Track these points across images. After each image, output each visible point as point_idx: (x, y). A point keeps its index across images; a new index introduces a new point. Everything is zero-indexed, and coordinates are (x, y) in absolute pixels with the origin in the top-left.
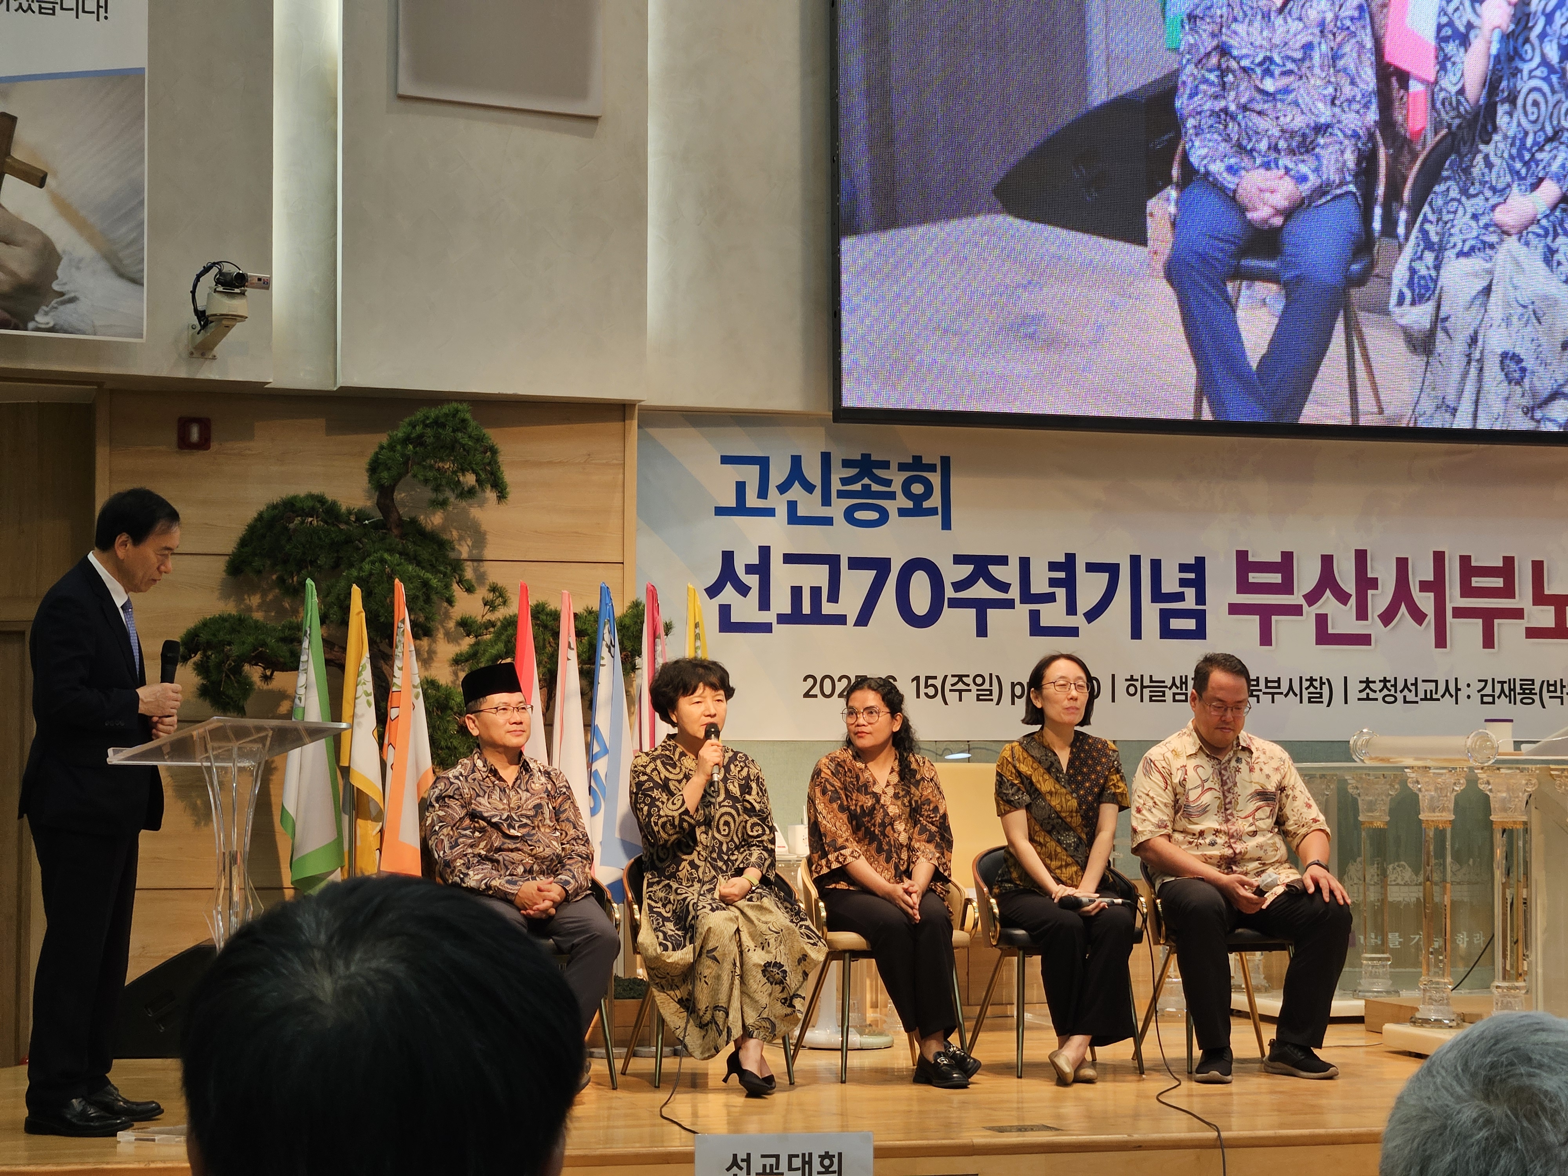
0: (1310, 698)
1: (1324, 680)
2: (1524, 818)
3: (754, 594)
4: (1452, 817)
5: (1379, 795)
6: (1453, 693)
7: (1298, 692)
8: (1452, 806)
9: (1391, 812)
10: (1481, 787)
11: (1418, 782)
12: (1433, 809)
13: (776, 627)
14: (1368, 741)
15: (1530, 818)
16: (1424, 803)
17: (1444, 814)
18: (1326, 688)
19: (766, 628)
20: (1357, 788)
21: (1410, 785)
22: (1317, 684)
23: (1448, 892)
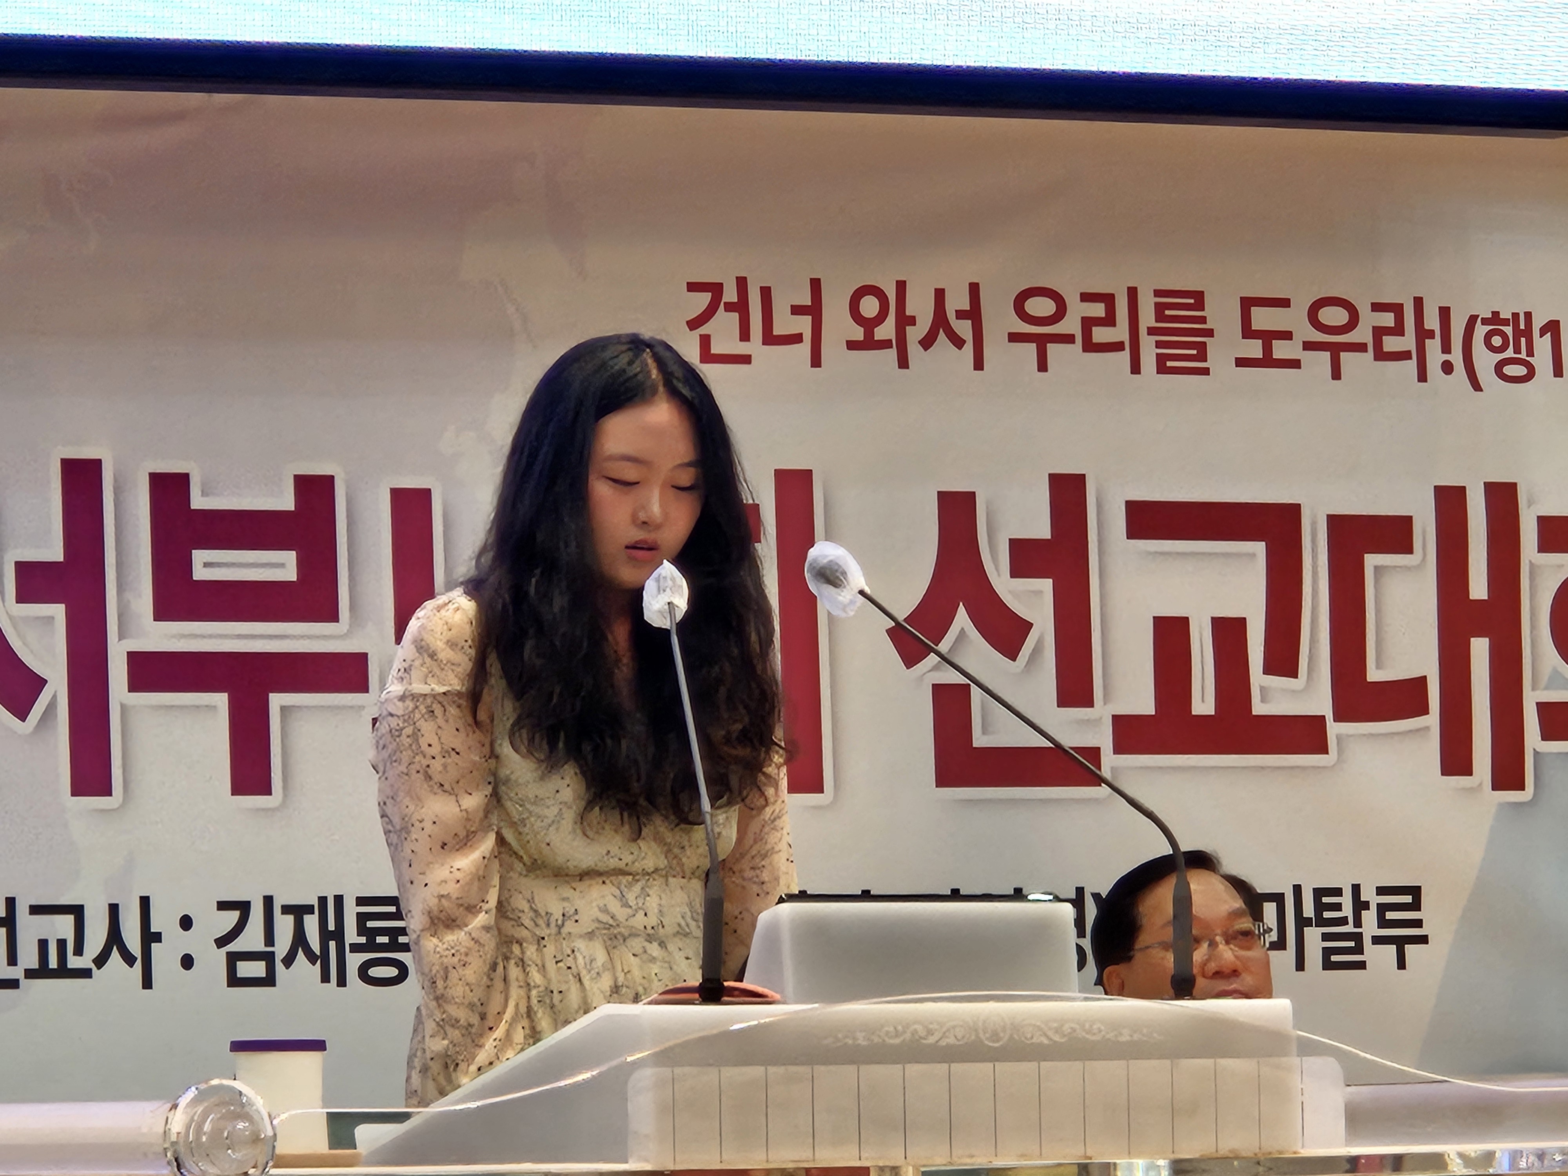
6: (135, 950)
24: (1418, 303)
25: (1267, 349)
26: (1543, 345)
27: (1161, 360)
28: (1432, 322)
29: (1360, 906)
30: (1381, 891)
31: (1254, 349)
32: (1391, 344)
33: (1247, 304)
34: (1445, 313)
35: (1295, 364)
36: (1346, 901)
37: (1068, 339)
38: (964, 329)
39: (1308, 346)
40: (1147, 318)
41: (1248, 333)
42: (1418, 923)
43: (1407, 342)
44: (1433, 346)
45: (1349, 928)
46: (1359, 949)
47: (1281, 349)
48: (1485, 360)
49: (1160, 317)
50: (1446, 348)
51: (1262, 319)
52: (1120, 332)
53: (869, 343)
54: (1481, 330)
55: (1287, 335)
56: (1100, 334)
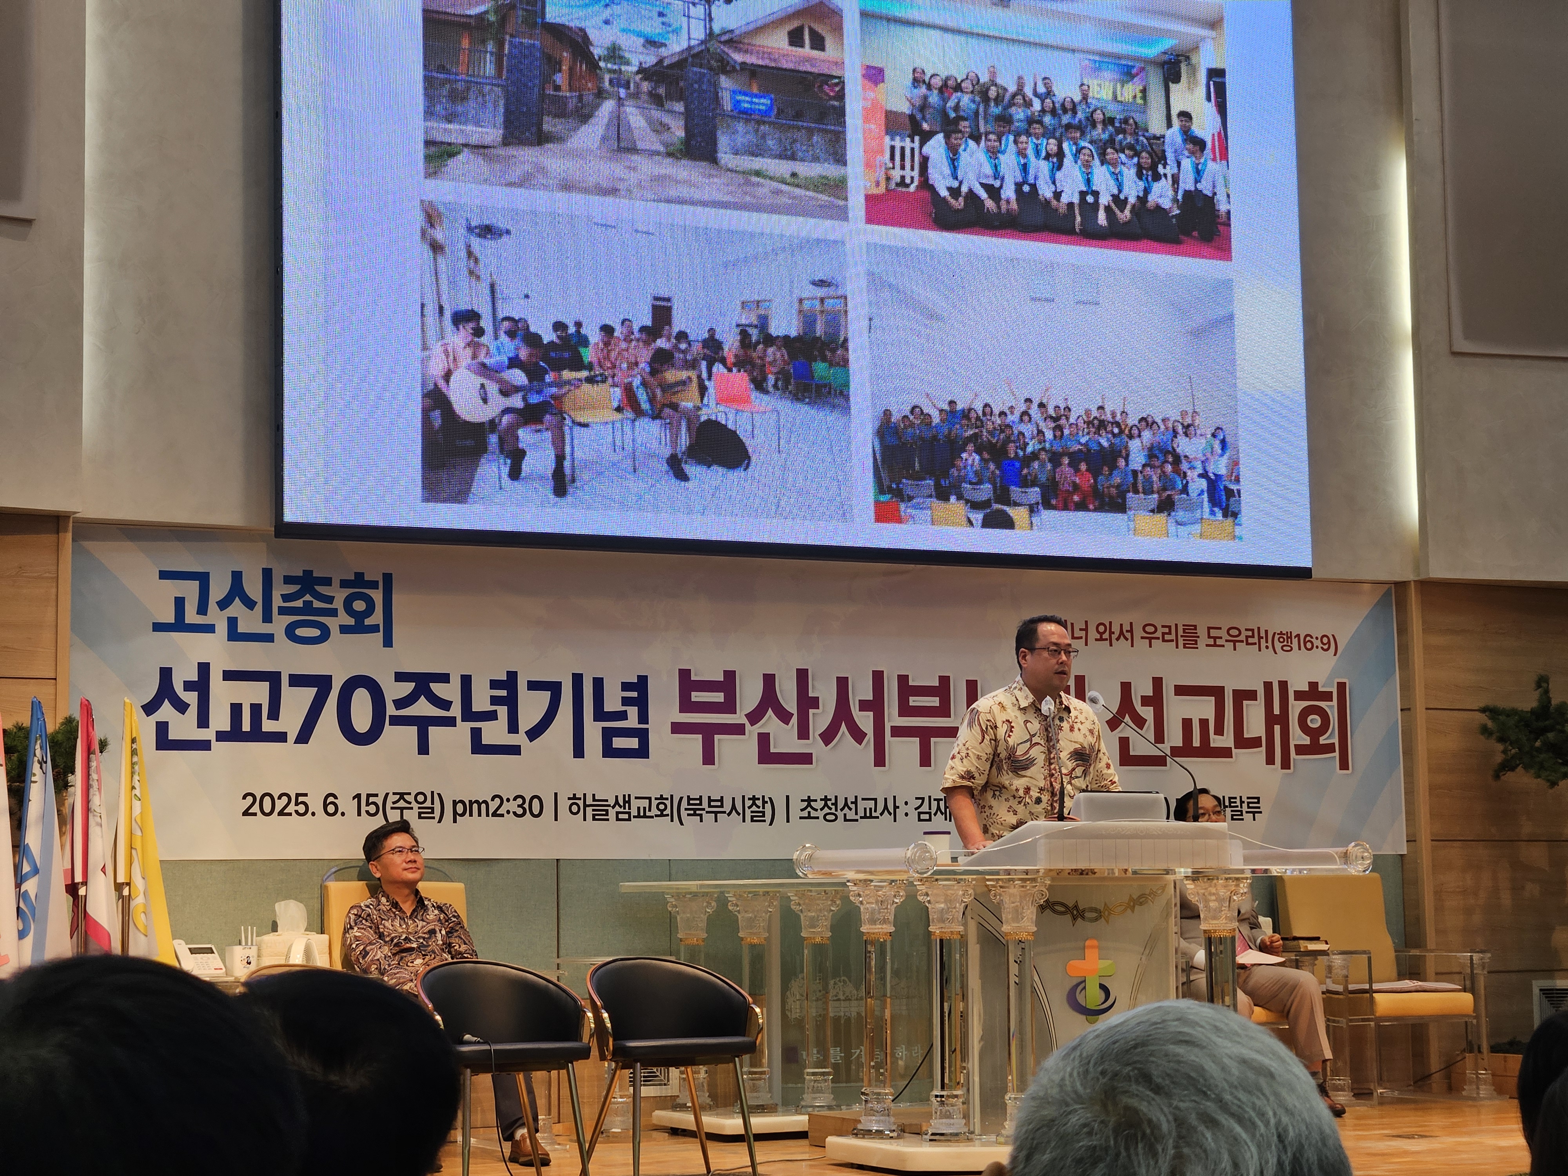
0: (752, 817)
1: (767, 799)
2: (961, 928)
3: (193, 711)
4: (892, 929)
5: (820, 910)
6: (892, 811)
7: (741, 811)
8: (892, 918)
9: (833, 928)
10: (920, 898)
11: (859, 895)
12: (873, 921)
13: (214, 743)
14: (811, 856)
15: (966, 930)
16: (865, 916)
17: (884, 926)
18: (768, 806)
19: (205, 745)
20: (799, 904)
21: (852, 898)
22: (759, 803)
23: (888, 1006)
24: (1259, 628)
25: (1215, 641)
26: (1295, 641)
27: (1184, 644)
28: (1263, 634)
29: (1242, 802)
30: (1248, 798)
31: (1211, 642)
32: (1250, 640)
33: (1209, 628)
34: (1266, 632)
35: (1223, 646)
36: (1238, 800)
37: (1158, 638)
38: (1128, 635)
39: (1227, 641)
40: (1180, 632)
41: (1209, 637)
42: (1259, 808)
43: (1256, 640)
44: (1263, 641)
45: (1239, 809)
46: (1242, 815)
47: (1219, 642)
48: (1278, 645)
49: (1184, 632)
50: (1267, 642)
51: (1213, 633)
52: (1173, 637)
53: (1101, 639)
54: (1277, 637)
55: (1221, 638)
56: (1167, 637)
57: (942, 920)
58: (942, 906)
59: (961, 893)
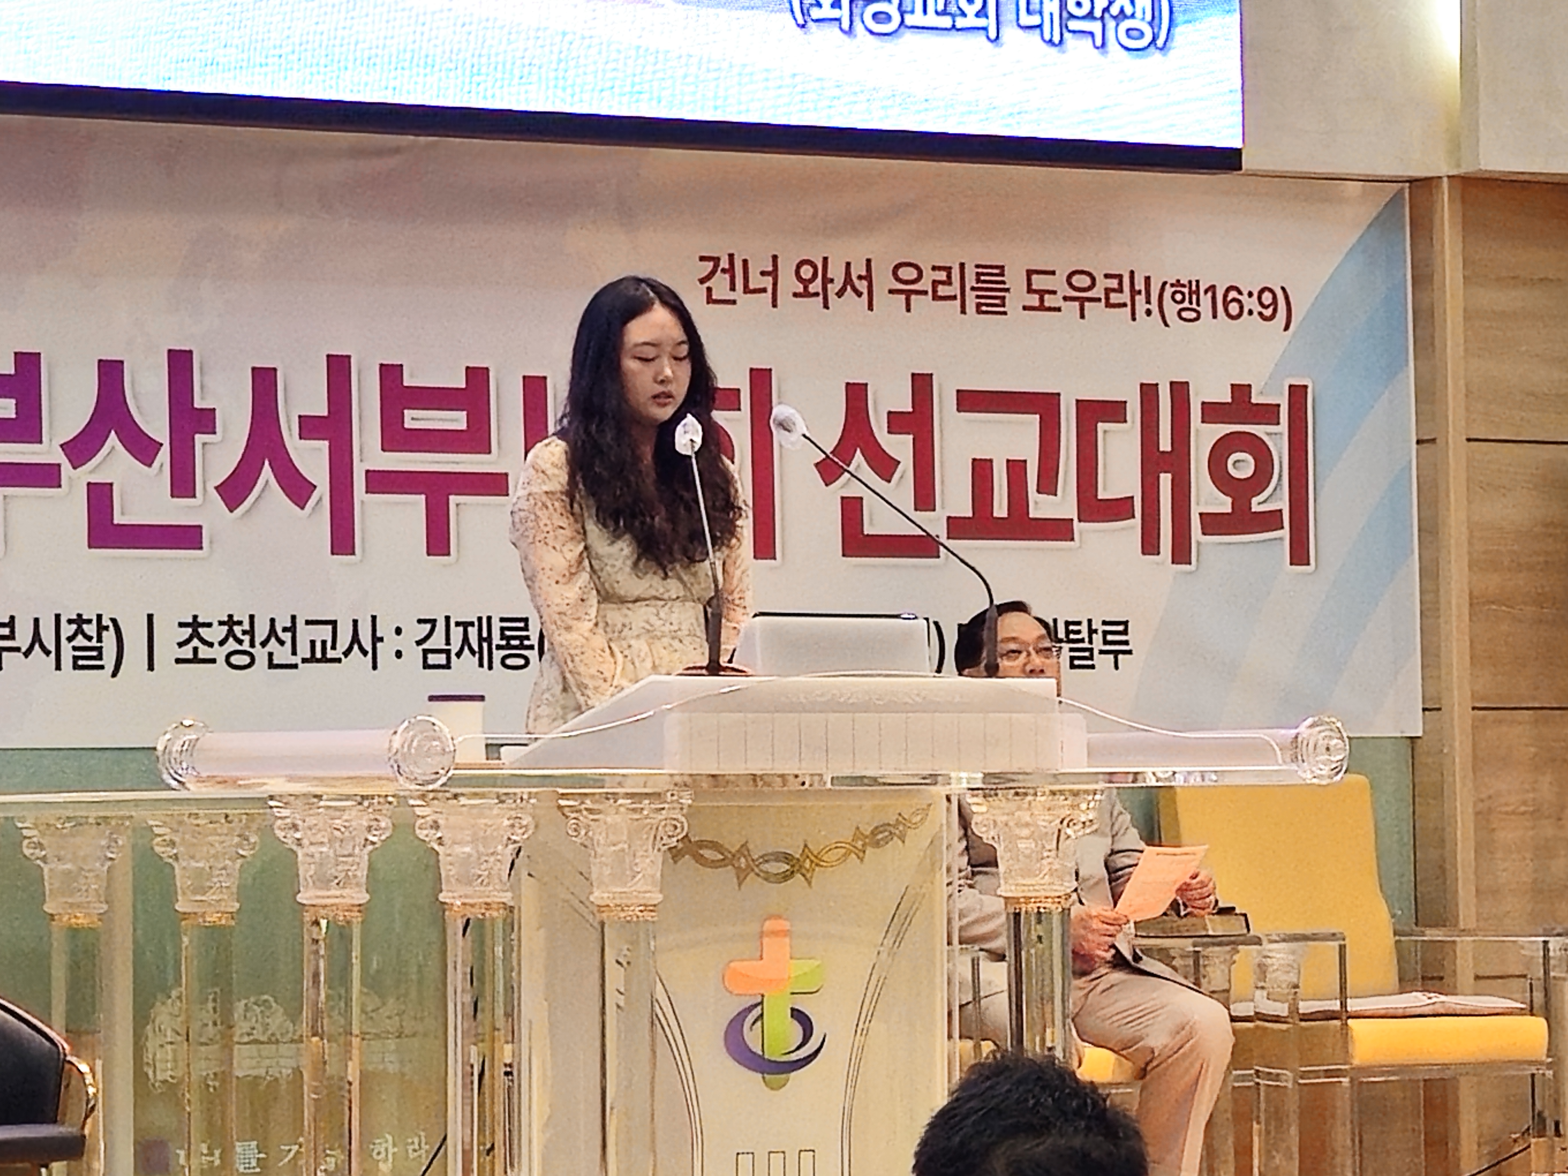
5: (216, 856)
6: (368, 647)
10: (422, 833)
11: (295, 827)
12: (323, 881)
14: (193, 745)
16: (304, 869)
20: (172, 844)
21: (281, 834)
23: (355, 1052)
24: (1132, 273)
25: (1042, 300)
26: (1206, 300)
27: (979, 305)
28: (1140, 285)
29: (1092, 632)
30: (1105, 623)
31: (1034, 300)
32: (1114, 298)
33: (1030, 273)
34: (1148, 279)
35: (1059, 309)
36: (1084, 629)
37: (925, 293)
38: (862, 286)
39: (1065, 299)
40: (970, 281)
41: (1030, 290)
42: (1127, 642)
43: (1125, 297)
44: (1140, 299)
45: (1086, 645)
46: (1092, 657)
47: (1049, 300)
48: (1171, 308)
49: (978, 281)
50: (1148, 302)
51: (1038, 282)
52: (955, 289)
53: (806, 294)
54: (1169, 291)
55: (1054, 292)
56: (942, 290)
57: (466, 880)
58: (467, 849)
59: (507, 823)
